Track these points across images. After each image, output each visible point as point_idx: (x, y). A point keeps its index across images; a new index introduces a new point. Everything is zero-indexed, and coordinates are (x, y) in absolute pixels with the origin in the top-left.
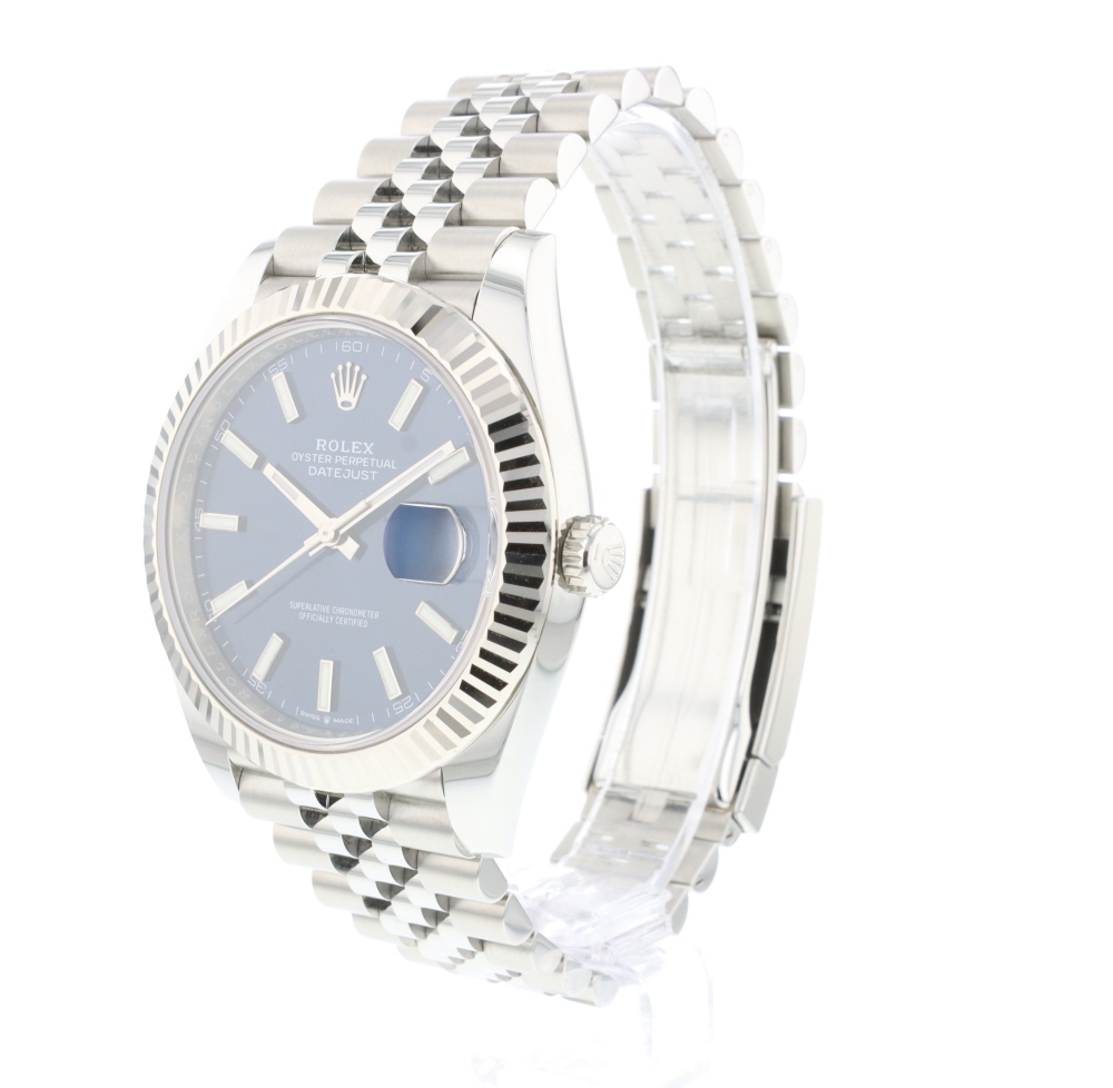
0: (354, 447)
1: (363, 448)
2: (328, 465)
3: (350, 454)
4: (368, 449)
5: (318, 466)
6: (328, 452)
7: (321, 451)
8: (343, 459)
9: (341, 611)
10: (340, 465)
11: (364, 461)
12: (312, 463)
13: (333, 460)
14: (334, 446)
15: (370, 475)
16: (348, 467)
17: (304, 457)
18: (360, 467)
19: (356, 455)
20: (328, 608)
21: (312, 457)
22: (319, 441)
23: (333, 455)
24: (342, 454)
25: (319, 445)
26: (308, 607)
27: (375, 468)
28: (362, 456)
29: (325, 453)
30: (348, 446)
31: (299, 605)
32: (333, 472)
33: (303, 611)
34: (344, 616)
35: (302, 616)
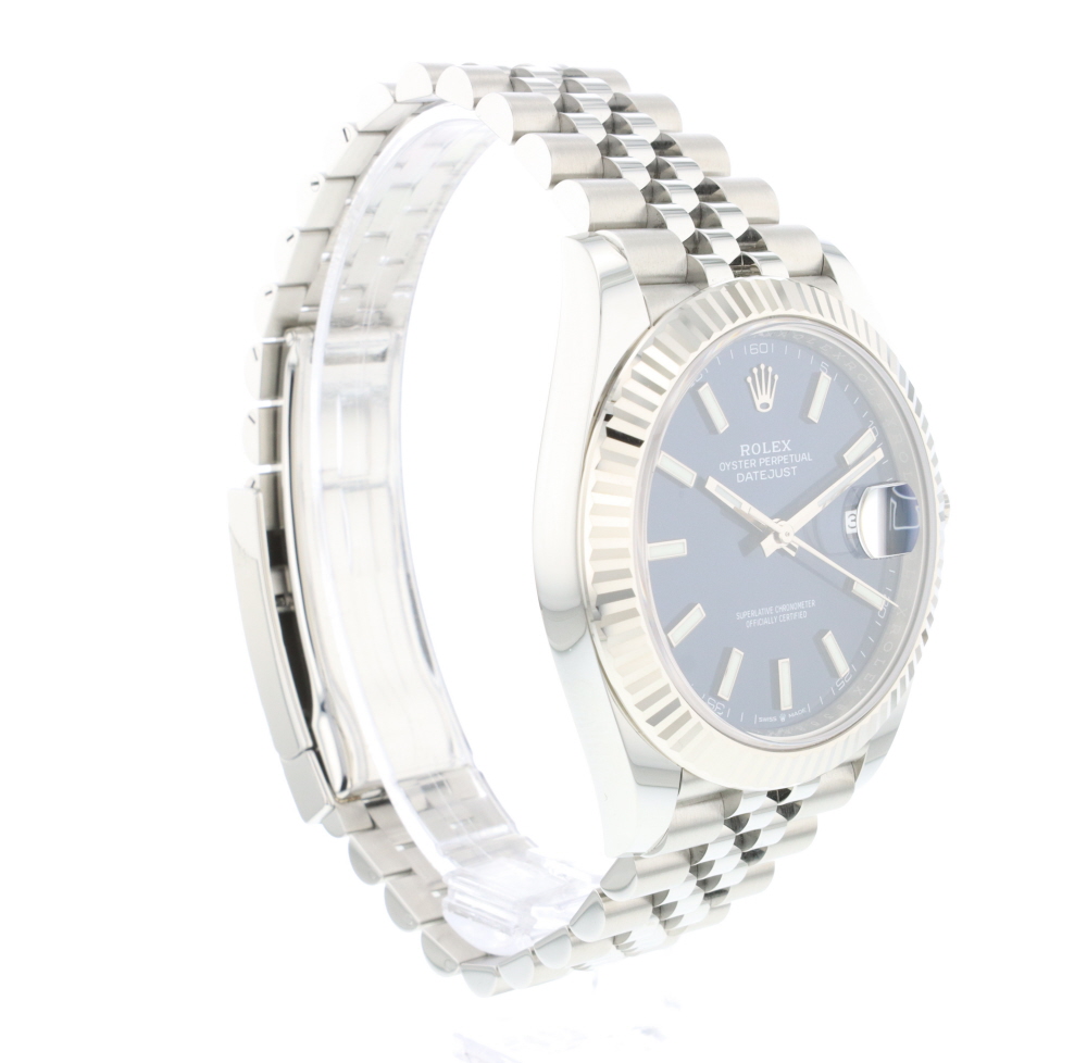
0: (774, 447)
1: (782, 446)
2: (753, 469)
3: (772, 454)
4: (786, 446)
5: (745, 472)
6: (752, 456)
7: (746, 457)
8: (766, 460)
9: (783, 608)
10: (764, 466)
11: (784, 458)
12: (739, 470)
13: (757, 463)
14: (756, 450)
15: (791, 471)
16: (772, 467)
17: (731, 466)
18: (782, 465)
19: (776, 454)
20: (771, 609)
21: (738, 464)
22: (742, 446)
23: (757, 458)
24: (765, 456)
25: (743, 451)
26: (753, 613)
27: (795, 464)
28: (782, 454)
29: (750, 458)
30: (769, 447)
31: (745, 614)
32: (758, 474)
33: (749, 619)
34: (786, 613)
35: (750, 624)
